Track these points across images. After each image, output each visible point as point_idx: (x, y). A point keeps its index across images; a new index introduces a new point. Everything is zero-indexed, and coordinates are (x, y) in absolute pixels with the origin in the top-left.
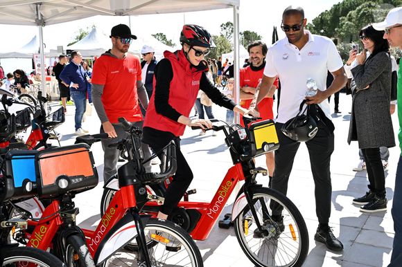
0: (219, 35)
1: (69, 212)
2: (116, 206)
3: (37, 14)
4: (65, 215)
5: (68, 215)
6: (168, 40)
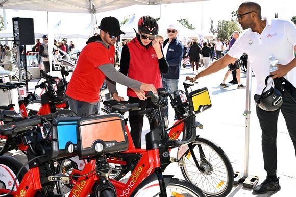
0: (230, 21)
1: (103, 171)
2: (144, 166)
3: (90, 5)
4: (100, 173)
5: (103, 174)
6: (190, 24)
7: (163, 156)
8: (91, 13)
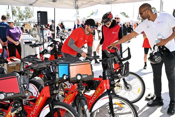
1: (81, 90)
2: (101, 88)
3: (76, 5)
6: (126, 15)
7: (111, 83)
8: (76, 9)
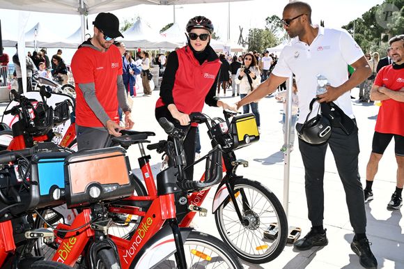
0: (264, 29)
2: (154, 216)
3: (80, 3)
4: (96, 227)
5: (100, 227)
7: (180, 201)
8: (81, 14)
